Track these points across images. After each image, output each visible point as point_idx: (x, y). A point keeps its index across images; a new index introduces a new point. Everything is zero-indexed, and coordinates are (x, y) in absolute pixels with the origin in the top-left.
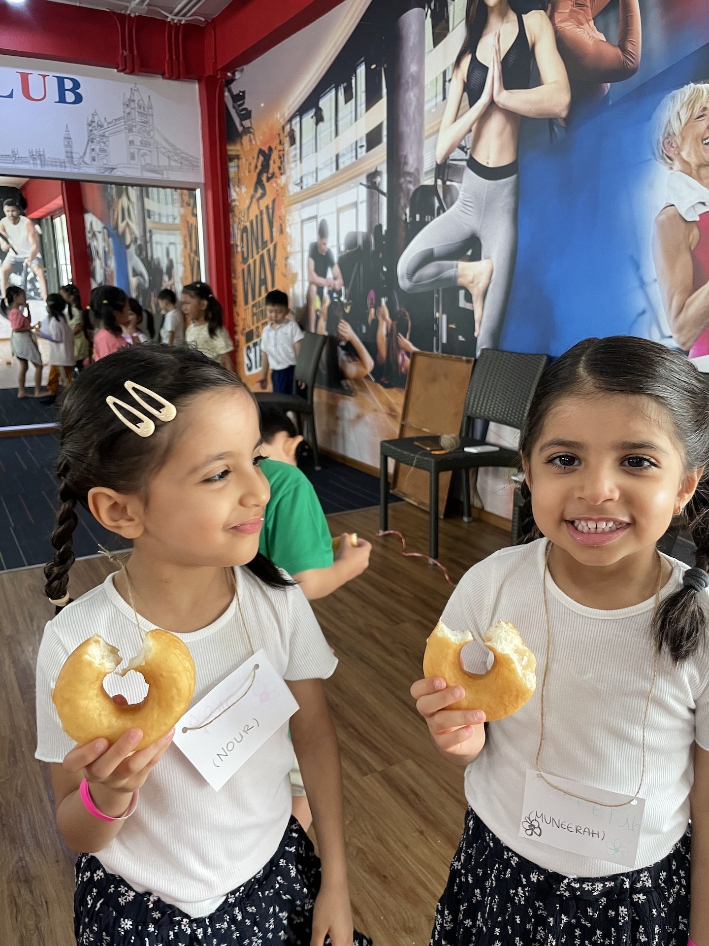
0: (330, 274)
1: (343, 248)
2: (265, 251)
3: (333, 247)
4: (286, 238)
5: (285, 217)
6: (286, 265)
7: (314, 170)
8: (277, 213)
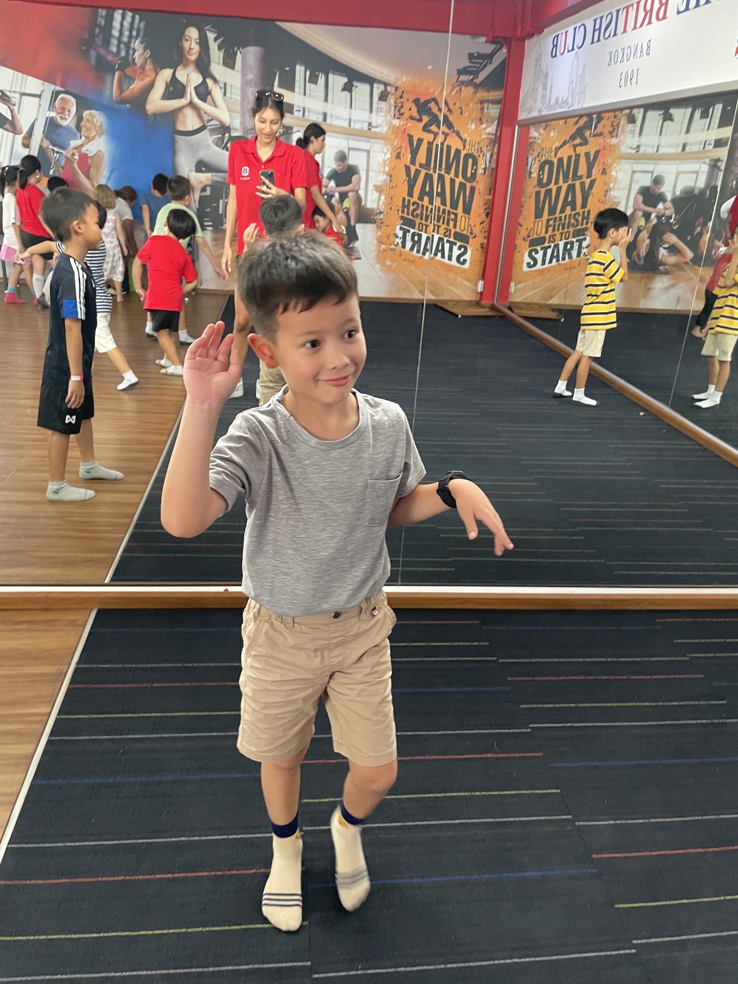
0: (661, 206)
1: (678, 193)
2: (577, 183)
3: (668, 191)
4: (610, 179)
5: (611, 164)
6: (605, 196)
7: (656, 145)
8: (600, 160)
